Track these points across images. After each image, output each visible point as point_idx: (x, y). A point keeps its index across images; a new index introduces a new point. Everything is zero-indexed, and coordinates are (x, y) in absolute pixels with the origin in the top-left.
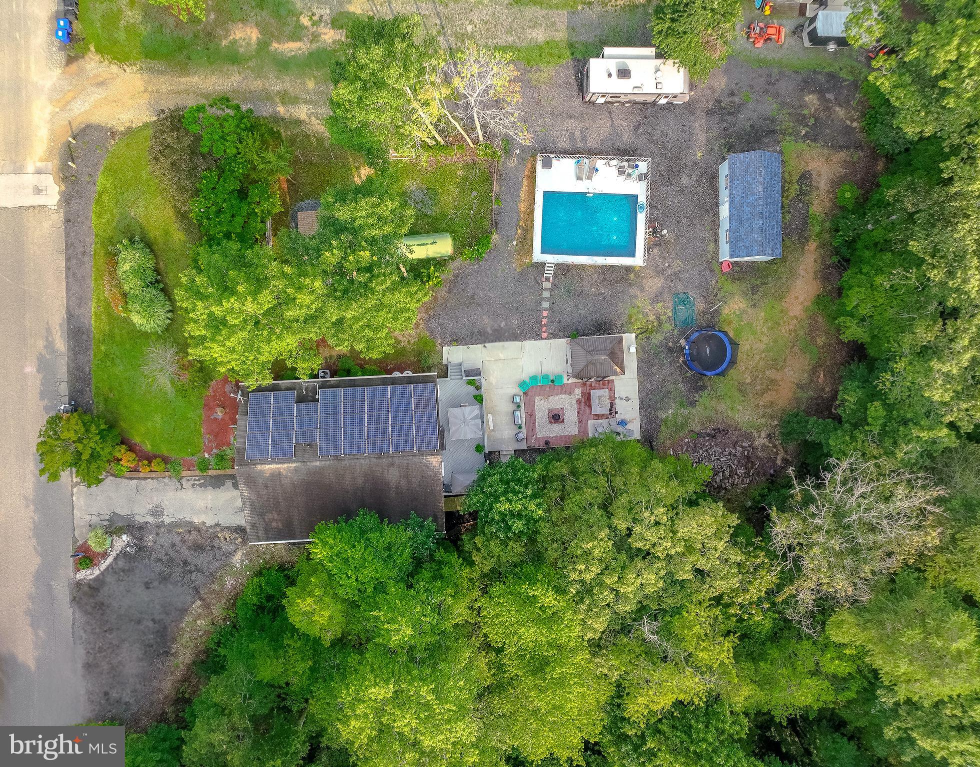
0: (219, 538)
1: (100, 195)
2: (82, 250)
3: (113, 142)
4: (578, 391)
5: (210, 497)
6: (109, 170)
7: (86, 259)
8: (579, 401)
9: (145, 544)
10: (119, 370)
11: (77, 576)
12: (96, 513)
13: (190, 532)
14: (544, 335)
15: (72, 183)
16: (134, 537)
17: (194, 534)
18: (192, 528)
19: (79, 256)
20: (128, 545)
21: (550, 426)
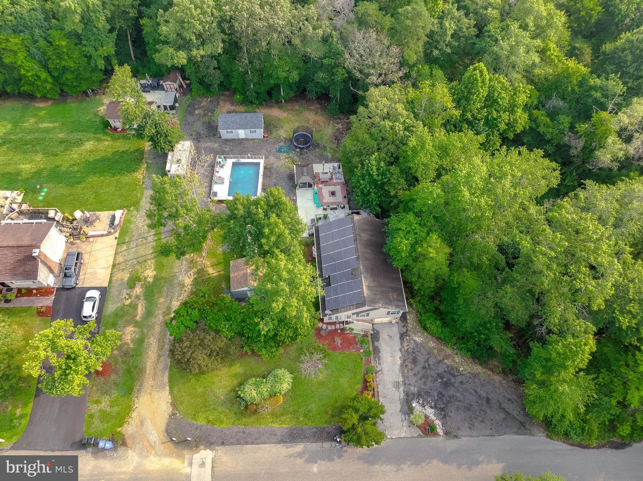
0: (408, 349)
1: (209, 422)
2: (241, 434)
3: (178, 415)
4: (320, 186)
5: (385, 354)
6: (194, 417)
7: (247, 431)
8: (325, 185)
9: (416, 392)
11: (441, 434)
12: (401, 423)
13: (406, 366)
14: (295, 198)
15: (200, 441)
16: (413, 399)
17: (407, 363)
18: (403, 365)
19: (245, 436)
20: (418, 402)
21: (337, 197)
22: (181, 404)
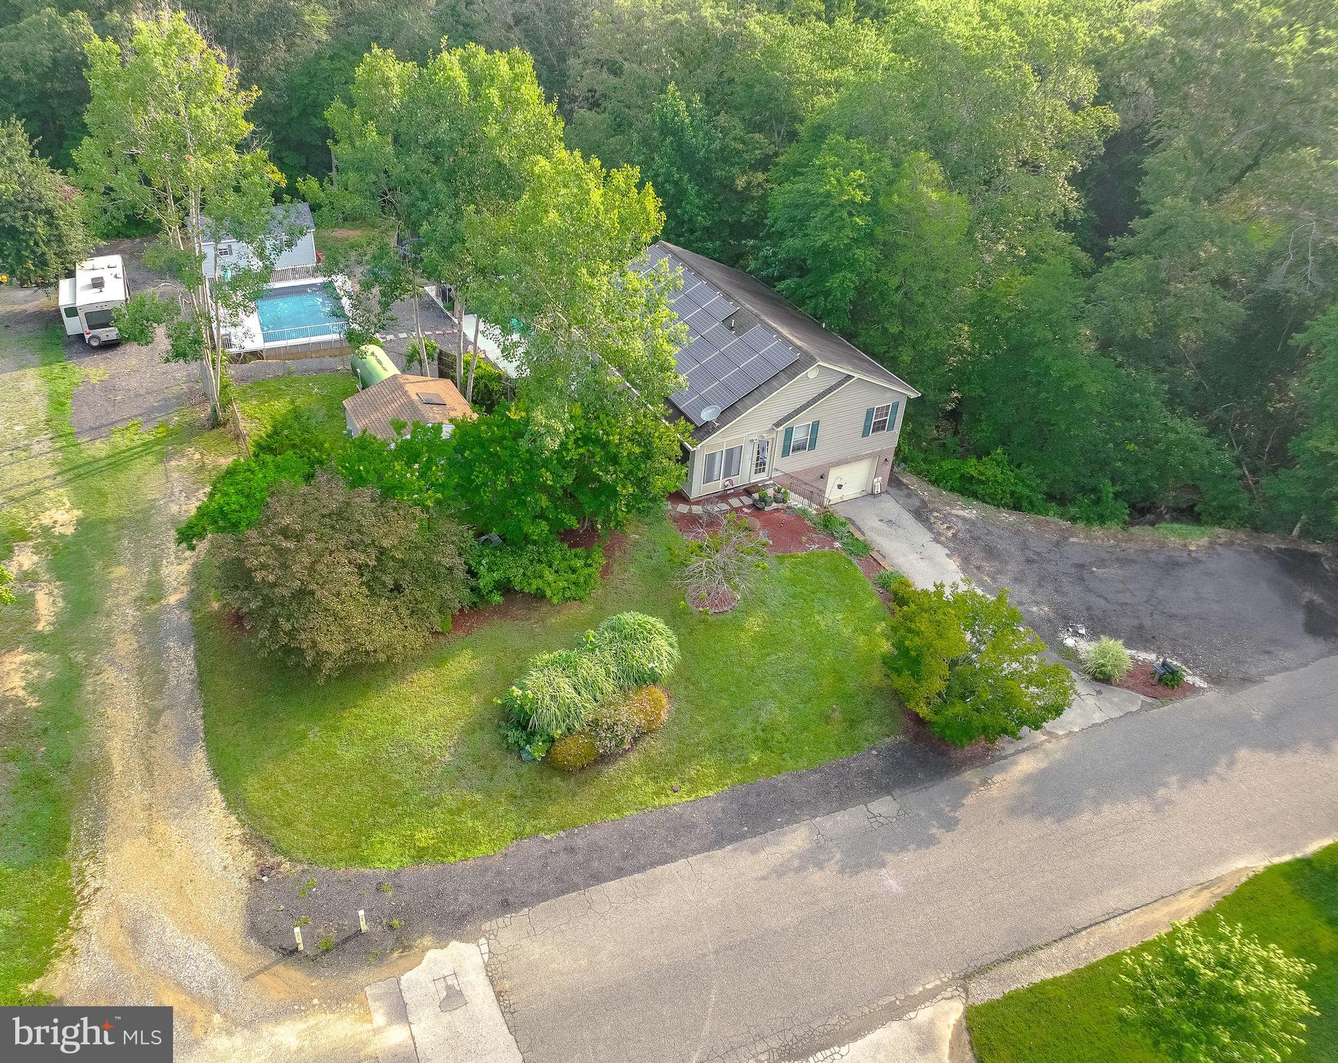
0: (954, 535)
1: (420, 854)
3: (286, 865)
6: (356, 852)
9: (1053, 615)
10: (777, 713)
11: (1204, 686)
13: (978, 568)
15: (409, 923)
16: (1056, 631)
17: (975, 563)
18: (967, 566)
19: (580, 859)
20: (1076, 634)
22: (288, 825)
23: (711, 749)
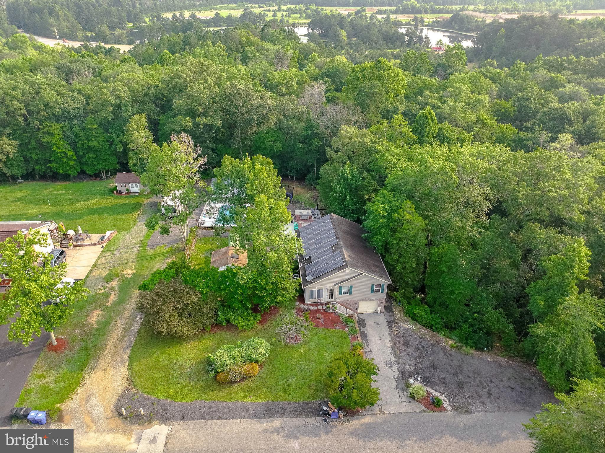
0: (397, 334)
1: (169, 396)
2: (207, 408)
3: (134, 390)
5: (373, 338)
6: (153, 391)
7: (214, 406)
8: (305, 222)
9: (412, 370)
10: (294, 381)
11: (449, 408)
12: (400, 399)
13: (397, 347)
15: (155, 415)
16: (410, 376)
17: (398, 345)
18: (394, 346)
19: (211, 410)
20: (417, 379)
22: (139, 378)
23: (268, 387)
